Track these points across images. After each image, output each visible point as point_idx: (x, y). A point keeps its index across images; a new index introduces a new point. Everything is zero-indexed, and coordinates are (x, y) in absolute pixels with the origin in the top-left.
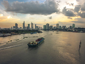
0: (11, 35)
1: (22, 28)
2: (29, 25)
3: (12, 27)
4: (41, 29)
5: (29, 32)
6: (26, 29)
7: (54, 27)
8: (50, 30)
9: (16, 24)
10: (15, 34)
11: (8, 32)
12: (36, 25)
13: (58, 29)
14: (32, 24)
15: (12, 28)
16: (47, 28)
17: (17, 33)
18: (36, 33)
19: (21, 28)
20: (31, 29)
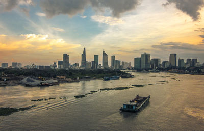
0: (59, 82)
1: (80, 65)
2: (96, 57)
3: (55, 63)
4: (129, 69)
5: (100, 75)
6: (90, 67)
7: (164, 63)
8: (151, 69)
9: (66, 56)
10: (68, 79)
11: (50, 74)
12: (113, 57)
13: (175, 67)
14: (105, 55)
15: (56, 66)
16: (143, 66)
17: (72, 79)
18: (118, 78)
19: (76, 65)
20: (102, 68)
